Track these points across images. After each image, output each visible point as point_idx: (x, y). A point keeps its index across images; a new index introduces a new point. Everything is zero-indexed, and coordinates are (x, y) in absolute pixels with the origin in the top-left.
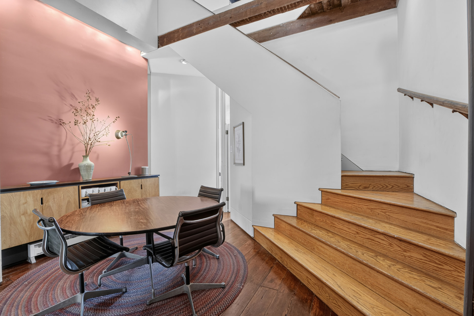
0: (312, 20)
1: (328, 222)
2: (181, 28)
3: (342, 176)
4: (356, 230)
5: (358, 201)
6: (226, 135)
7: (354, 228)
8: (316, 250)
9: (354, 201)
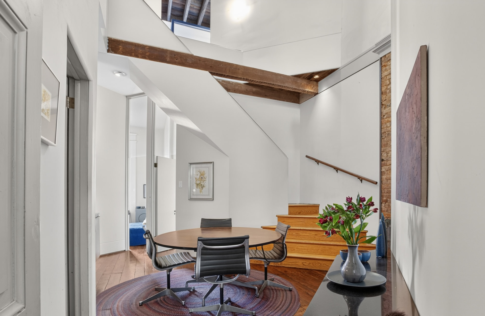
0: (254, 89)
1: (294, 234)
2: (148, 46)
3: (289, 206)
4: (314, 234)
5: (307, 219)
6: (155, 168)
7: (313, 233)
8: (296, 250)
9: (304, 220)
